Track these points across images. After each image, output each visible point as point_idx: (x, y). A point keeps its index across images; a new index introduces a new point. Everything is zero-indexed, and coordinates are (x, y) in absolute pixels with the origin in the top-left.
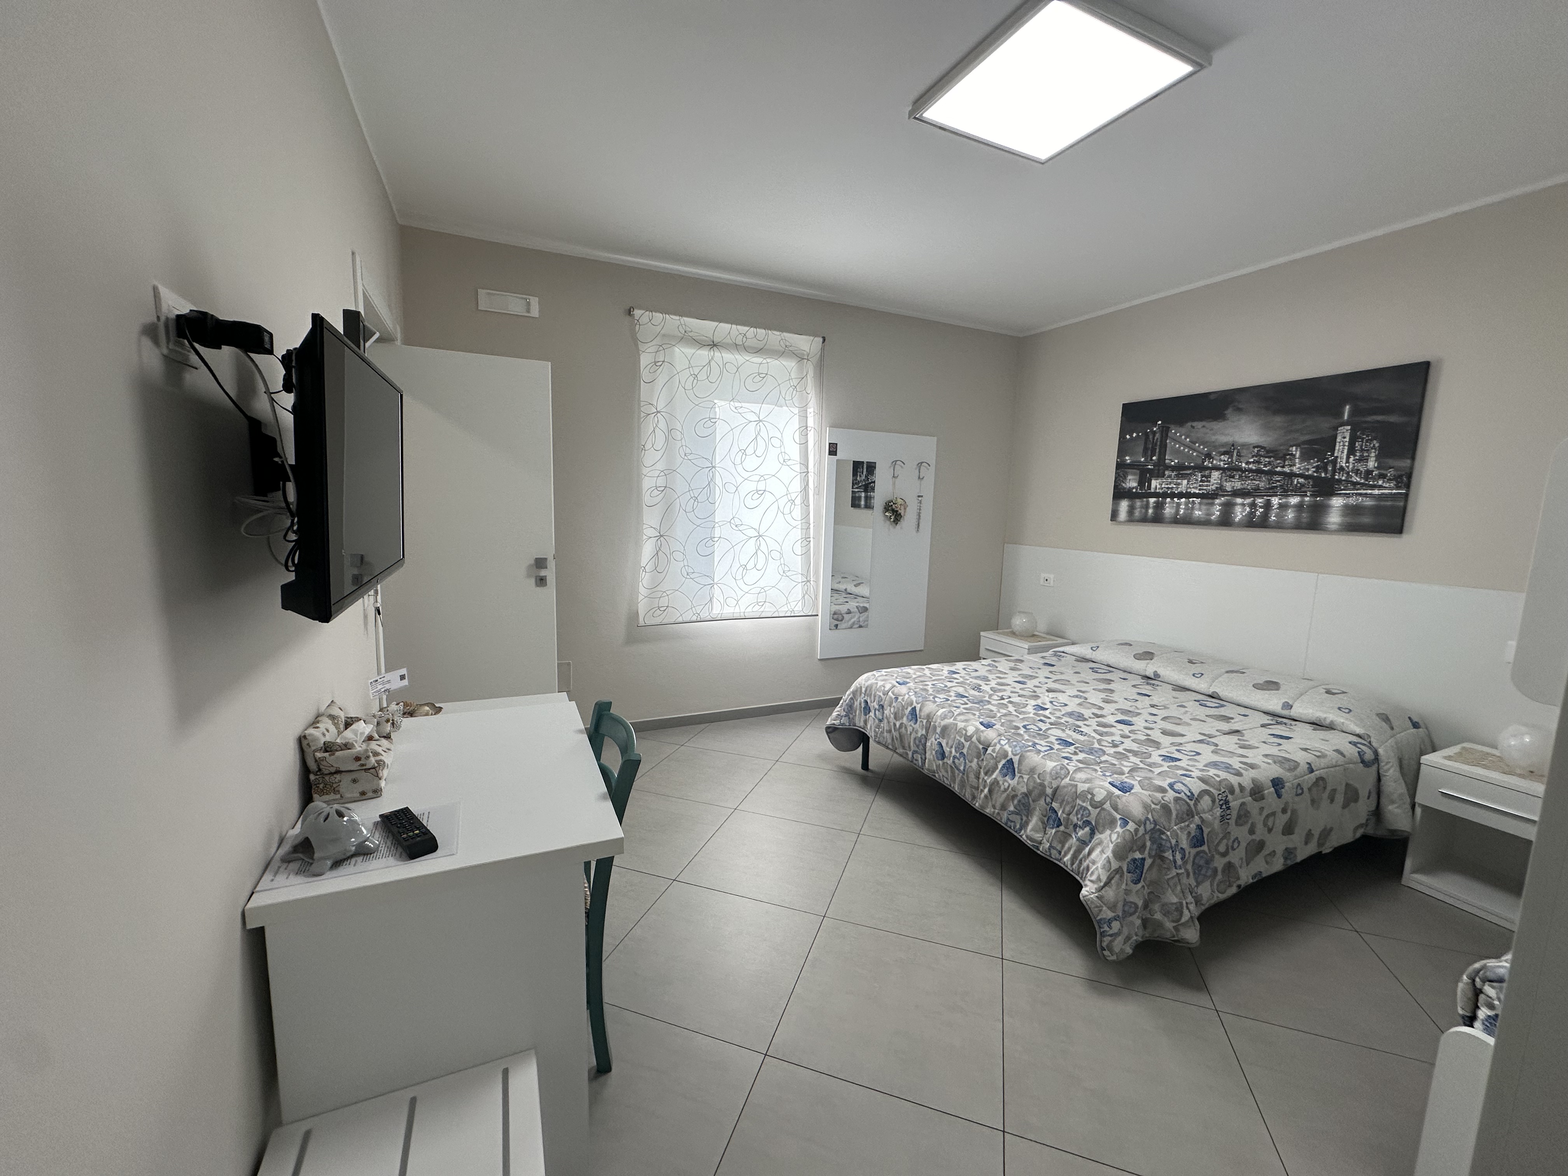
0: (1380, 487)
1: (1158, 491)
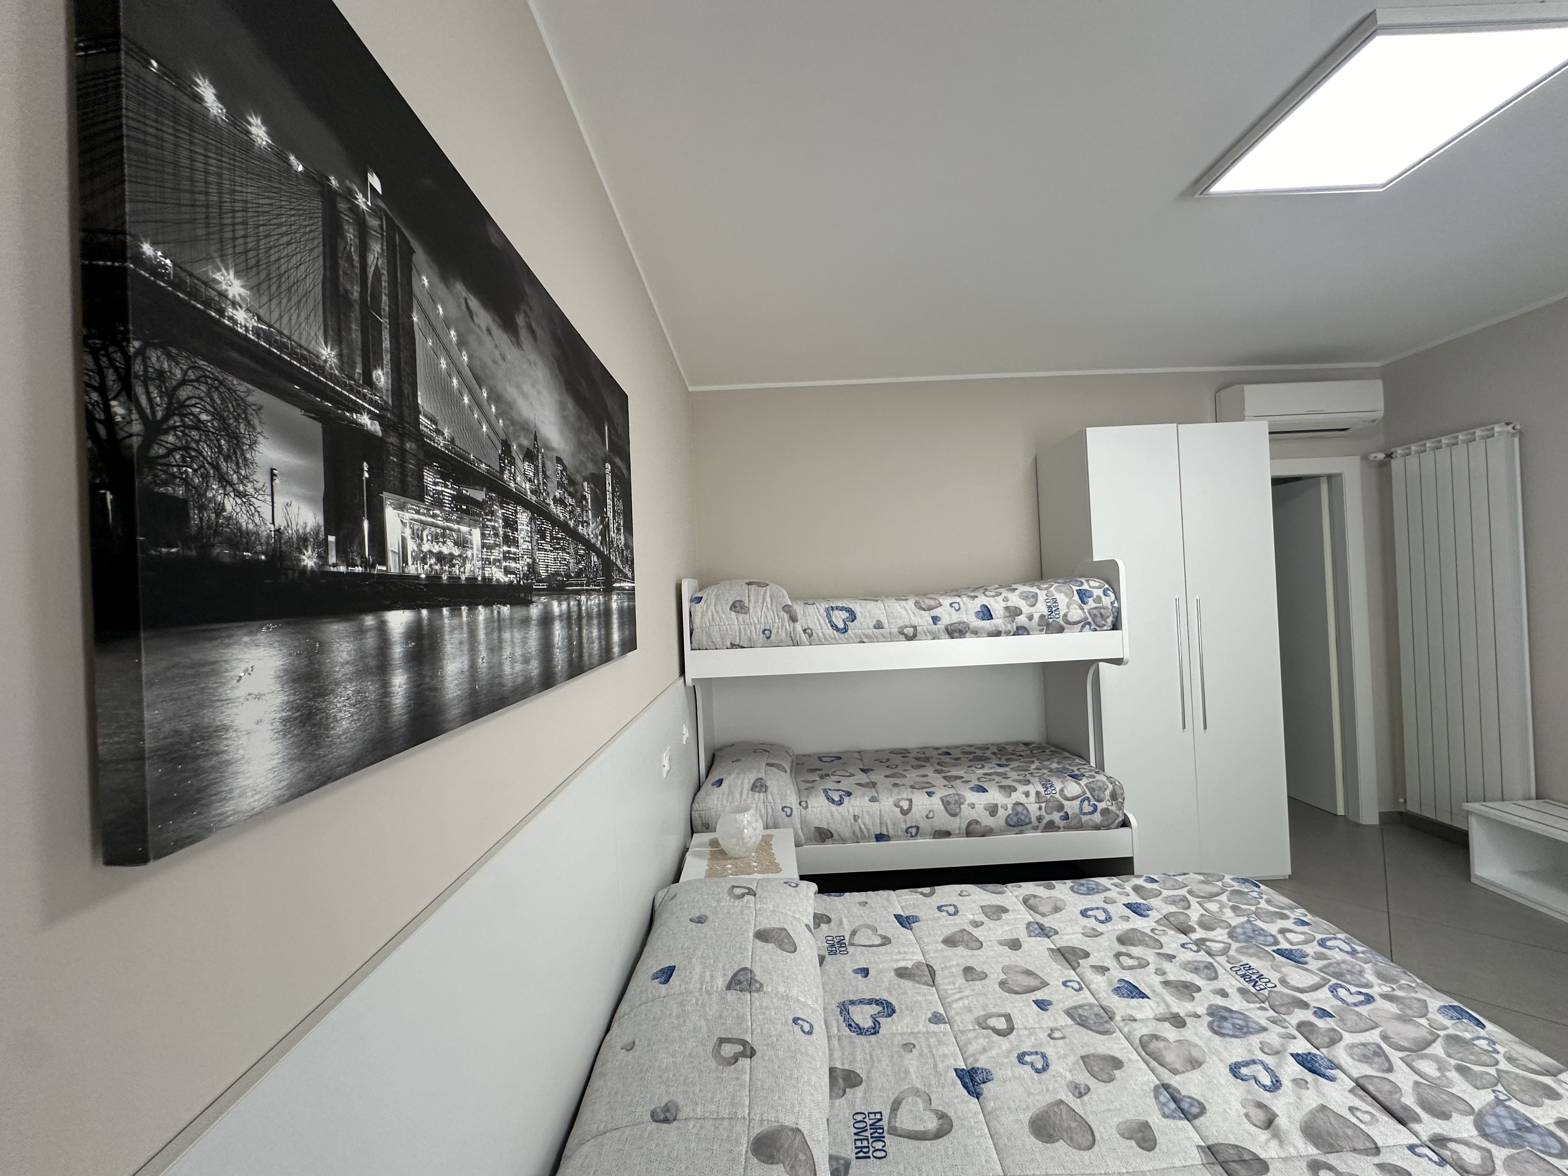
0: (628, 578)
1: (412, 569)
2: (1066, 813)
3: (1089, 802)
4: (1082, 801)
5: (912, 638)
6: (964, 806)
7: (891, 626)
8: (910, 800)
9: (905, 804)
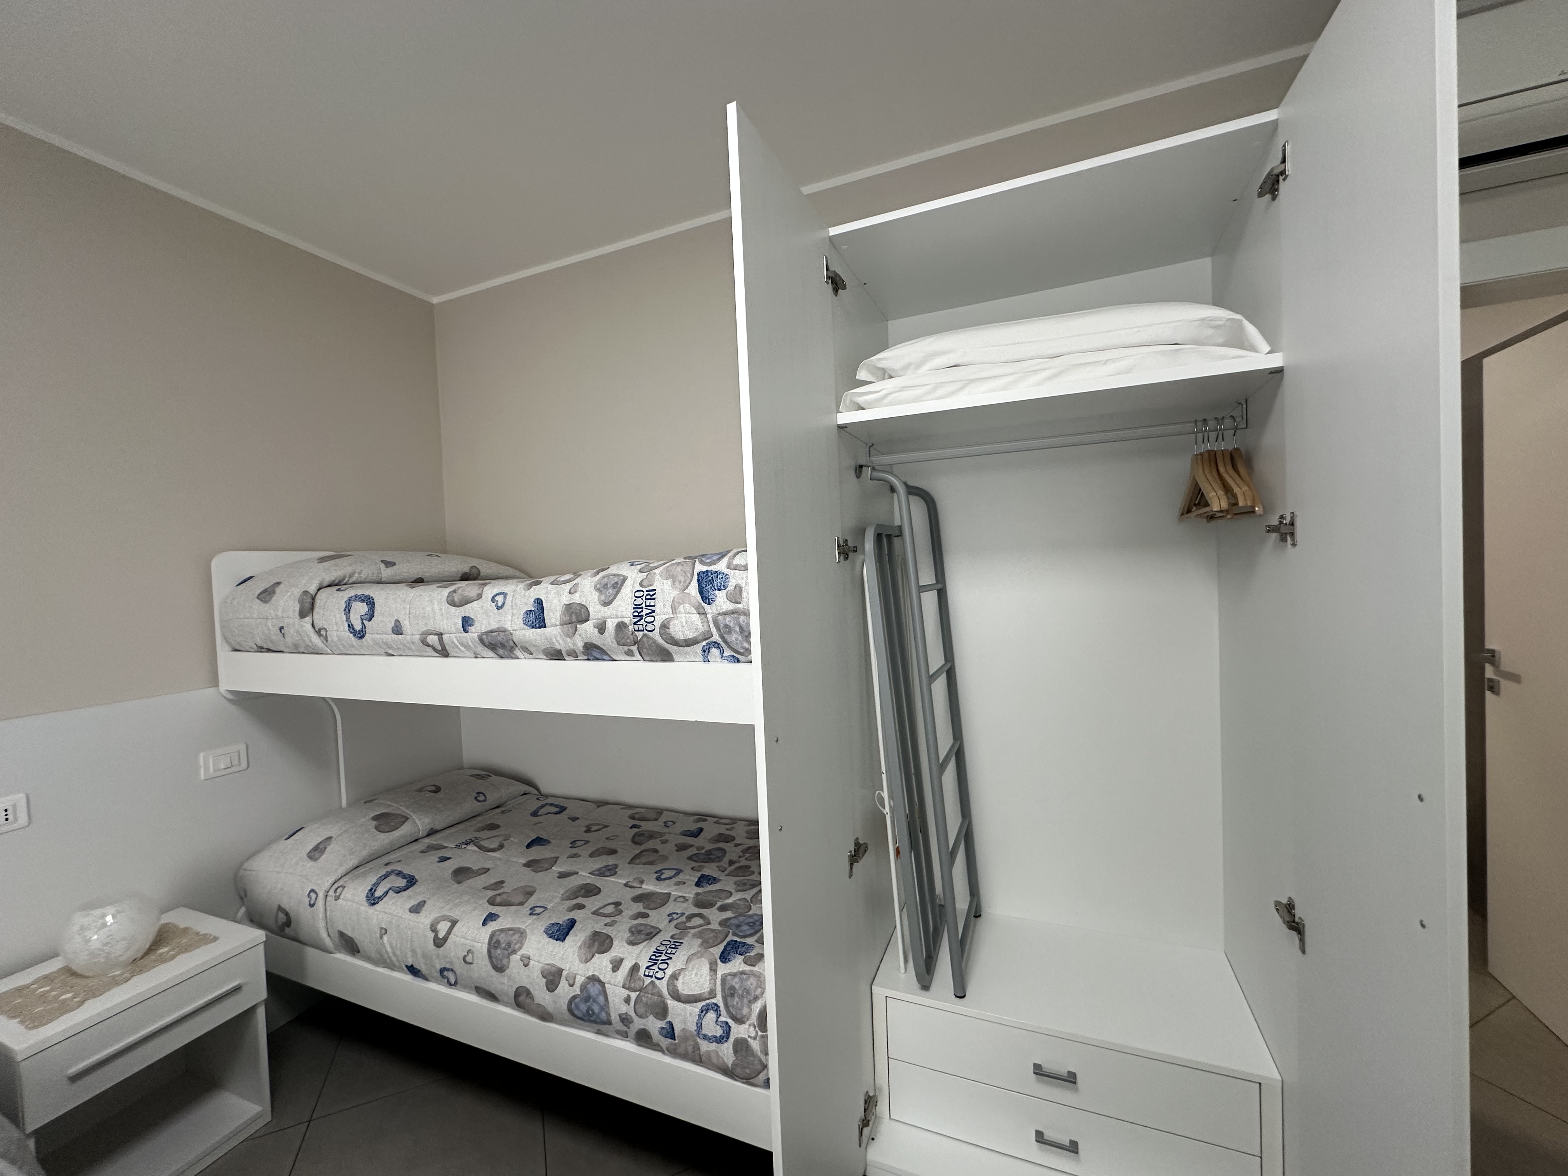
2: (671, 1024)
3: (719, 1016)
4: (705, 1010)
5: (444, 653)
6: (515, 958)
7: (412, 631)
8: (454, 923)
9: (443, 928)
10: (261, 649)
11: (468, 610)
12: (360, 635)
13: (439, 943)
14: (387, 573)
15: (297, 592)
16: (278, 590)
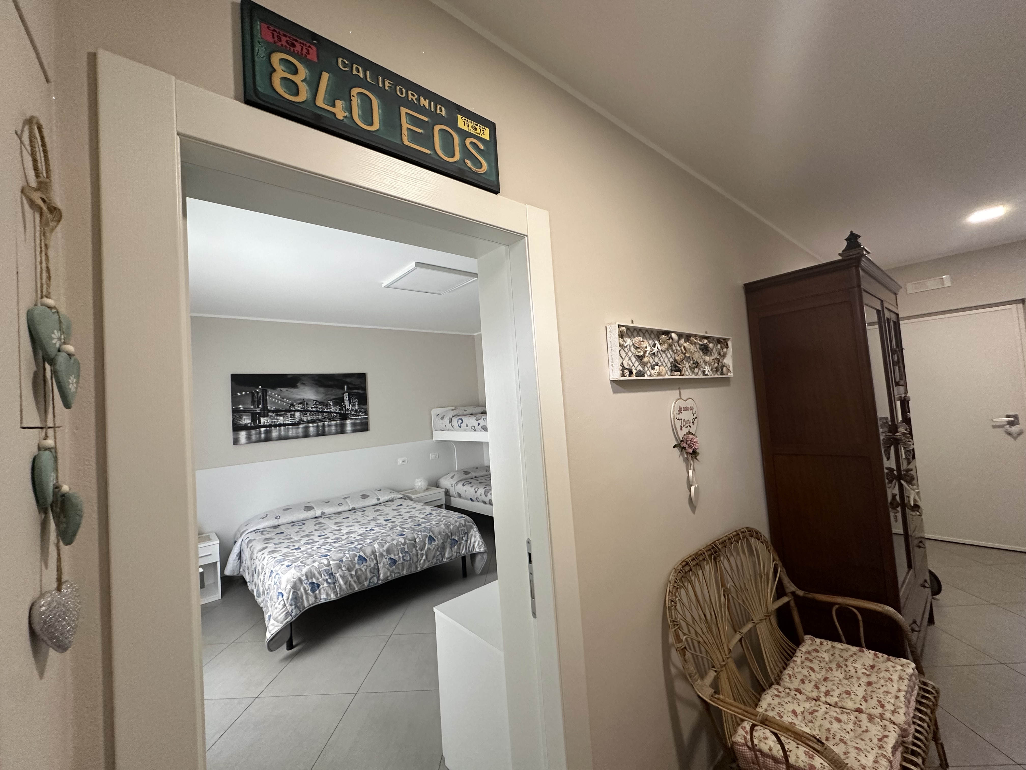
0: (361, 415)
1: (265, 424)
5: (475, 431)
6: (489, 494)
7: (470, 426)
8: (478, 488)
9: (476, 489)
10: (442, 430)
11: (479, 421)
12: (460, 427)
13: (476, 492)
14: (465, 413)
15: (448, 418)
16: (445, 417)
